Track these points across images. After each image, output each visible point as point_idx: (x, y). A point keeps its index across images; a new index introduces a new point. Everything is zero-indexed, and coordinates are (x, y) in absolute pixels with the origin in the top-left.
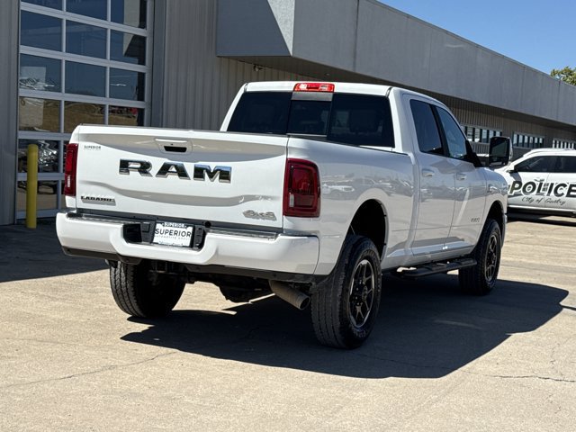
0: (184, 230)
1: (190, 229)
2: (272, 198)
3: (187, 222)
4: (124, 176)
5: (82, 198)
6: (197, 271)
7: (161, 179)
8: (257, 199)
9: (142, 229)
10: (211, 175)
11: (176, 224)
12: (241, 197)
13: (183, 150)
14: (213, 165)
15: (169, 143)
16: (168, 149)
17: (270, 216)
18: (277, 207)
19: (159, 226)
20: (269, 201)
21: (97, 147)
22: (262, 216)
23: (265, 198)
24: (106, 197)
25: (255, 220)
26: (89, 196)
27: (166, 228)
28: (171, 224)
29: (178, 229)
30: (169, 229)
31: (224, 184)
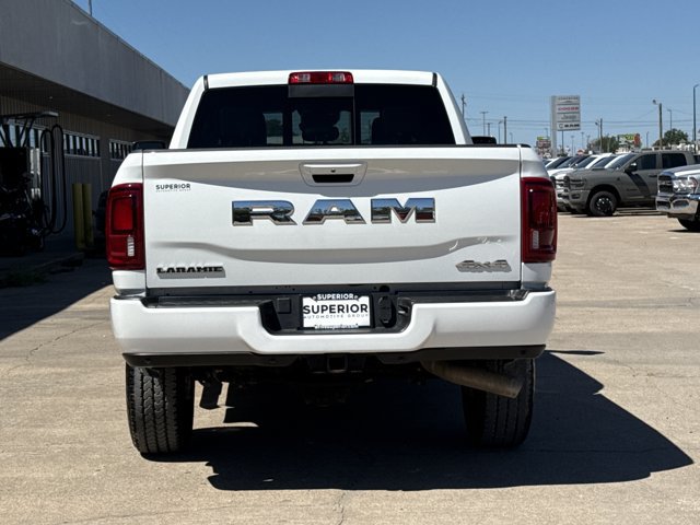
0: (355, 302)
1: (365, 300)
2: (504, 239)
3: (357, 290)
4: (243, 229)
5: (159, 270)
6: (401, 362)
7: (314, 228)
8: (480, 242)
9: (277, 310)
10: (403, 214)
11: (338, 296)
12: (452, 243)
13: (348, 178)
14: (403, 199)
15: (326, 169)
16: (319, 178)
17: (502, 265)
18: (512, 251)
19: (307, 301)
20: (498, 244)
21: (182, 186)
22: (488, 267)
23: (493, 239)
24: (208, 265)
25: (477, 274)
26: (171, 266)
27: (320, 303)
28: (329, 296)
29: (344, 303)
30: (328, 303)
31: (425, 226)
